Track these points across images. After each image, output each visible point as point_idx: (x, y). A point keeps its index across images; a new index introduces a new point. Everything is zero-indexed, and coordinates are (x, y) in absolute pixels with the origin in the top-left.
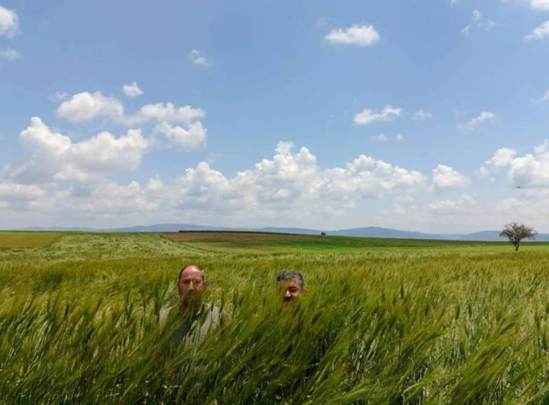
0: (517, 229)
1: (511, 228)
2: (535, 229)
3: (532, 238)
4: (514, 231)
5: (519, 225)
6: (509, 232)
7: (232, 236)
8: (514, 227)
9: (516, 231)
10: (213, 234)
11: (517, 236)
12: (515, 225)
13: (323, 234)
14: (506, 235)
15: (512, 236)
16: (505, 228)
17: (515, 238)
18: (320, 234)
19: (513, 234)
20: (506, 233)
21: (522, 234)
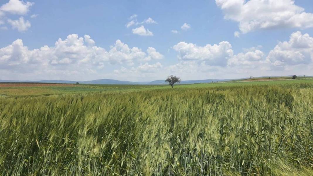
0: (173, 78)
1: (170, 78)
2: (180, 78)
3: (179, 82)
4: (172, 80)
5: (173, 76)
6: (170, 80)
7: (19, 85)
8: (171, 77)
9: (172, 79)
10: (6, 84)
11: (173, 81)
12: (172, 76)
13: (77, 83)
14: (168, 81)
15: (170, 82)
16: (168, 78)
17: (172, 82)
18: (76, 83)
19: (171, 80)
20: (168, 80)
21: (175, 80)
